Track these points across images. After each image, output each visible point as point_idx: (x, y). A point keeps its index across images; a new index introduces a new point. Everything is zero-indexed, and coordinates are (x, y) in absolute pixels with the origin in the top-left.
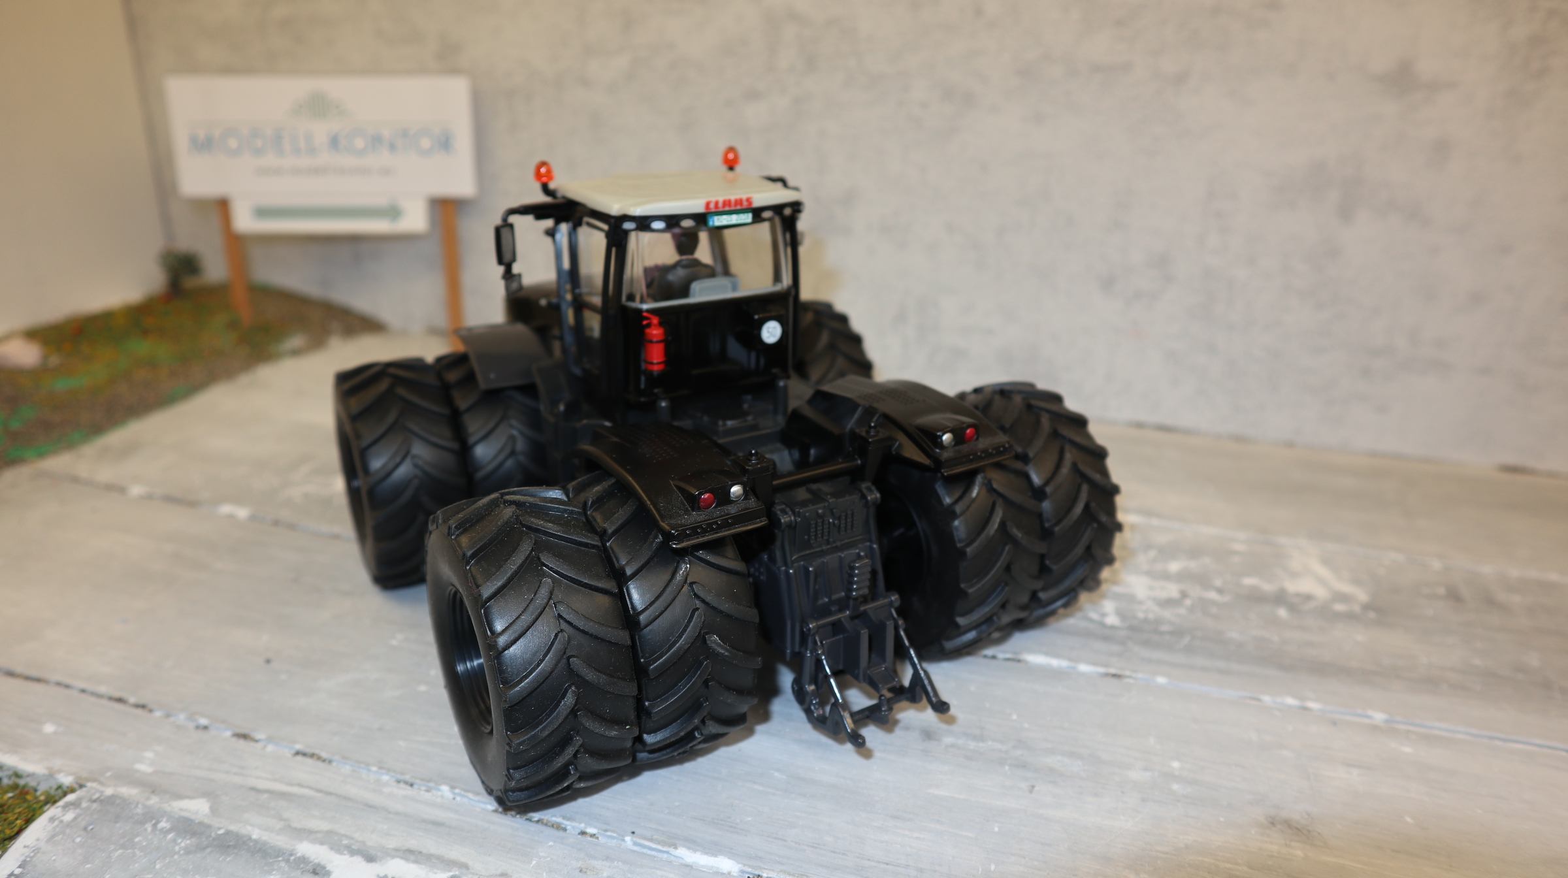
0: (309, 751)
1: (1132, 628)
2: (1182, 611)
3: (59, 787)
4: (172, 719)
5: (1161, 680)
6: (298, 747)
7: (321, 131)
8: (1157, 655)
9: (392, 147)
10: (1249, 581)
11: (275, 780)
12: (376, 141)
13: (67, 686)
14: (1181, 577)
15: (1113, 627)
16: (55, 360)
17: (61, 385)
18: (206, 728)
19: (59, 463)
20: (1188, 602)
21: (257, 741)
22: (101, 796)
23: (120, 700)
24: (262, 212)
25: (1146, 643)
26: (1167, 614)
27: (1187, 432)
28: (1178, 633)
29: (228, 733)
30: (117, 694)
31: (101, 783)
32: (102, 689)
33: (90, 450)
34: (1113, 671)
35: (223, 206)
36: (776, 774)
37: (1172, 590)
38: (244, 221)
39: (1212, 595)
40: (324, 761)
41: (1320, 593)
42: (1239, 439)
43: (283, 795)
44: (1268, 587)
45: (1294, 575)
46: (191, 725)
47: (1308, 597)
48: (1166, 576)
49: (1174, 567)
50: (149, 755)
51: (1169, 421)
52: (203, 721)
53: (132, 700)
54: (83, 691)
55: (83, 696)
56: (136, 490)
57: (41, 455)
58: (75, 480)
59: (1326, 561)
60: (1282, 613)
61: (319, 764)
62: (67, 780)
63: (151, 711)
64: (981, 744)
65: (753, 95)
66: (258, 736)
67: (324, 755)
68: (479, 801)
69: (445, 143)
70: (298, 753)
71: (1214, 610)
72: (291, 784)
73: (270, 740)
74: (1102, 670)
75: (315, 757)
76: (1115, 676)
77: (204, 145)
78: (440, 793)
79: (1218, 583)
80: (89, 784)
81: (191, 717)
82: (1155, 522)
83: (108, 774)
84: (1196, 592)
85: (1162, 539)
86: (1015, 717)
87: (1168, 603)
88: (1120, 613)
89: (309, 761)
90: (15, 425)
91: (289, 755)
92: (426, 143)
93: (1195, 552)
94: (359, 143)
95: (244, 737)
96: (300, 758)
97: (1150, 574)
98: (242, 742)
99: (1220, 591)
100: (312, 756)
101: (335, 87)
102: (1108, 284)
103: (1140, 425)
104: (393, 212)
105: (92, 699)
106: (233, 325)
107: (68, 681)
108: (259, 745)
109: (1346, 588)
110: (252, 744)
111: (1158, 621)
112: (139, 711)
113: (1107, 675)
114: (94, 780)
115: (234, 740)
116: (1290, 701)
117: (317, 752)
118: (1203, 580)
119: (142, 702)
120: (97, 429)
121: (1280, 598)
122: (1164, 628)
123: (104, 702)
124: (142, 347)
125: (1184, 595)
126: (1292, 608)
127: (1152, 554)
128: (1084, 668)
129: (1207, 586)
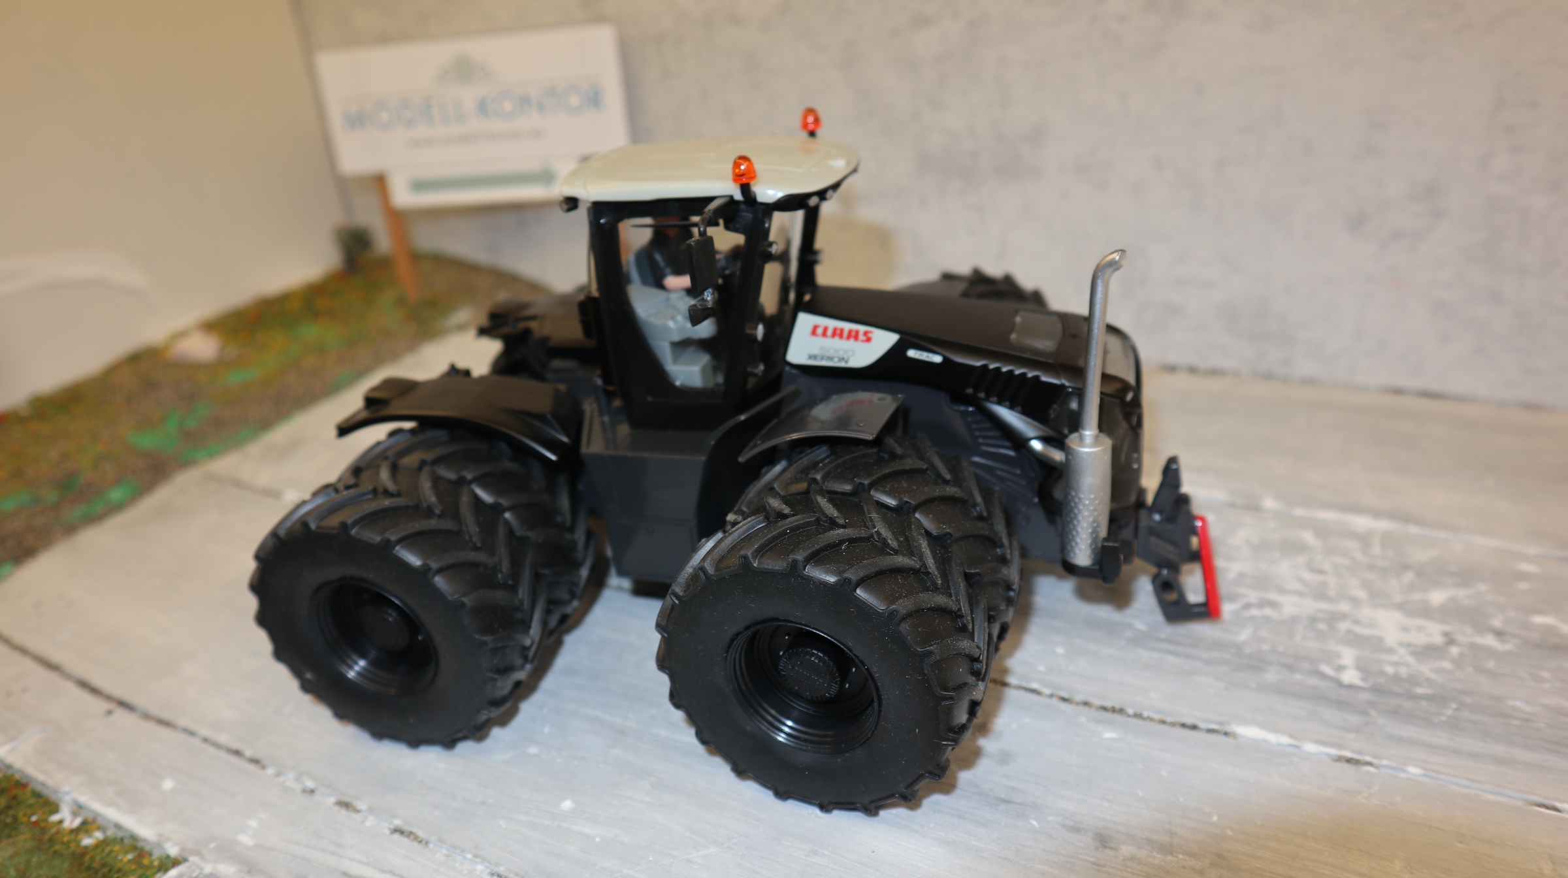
0: (406, 828)
1: (1377, 690)
2: (1447, 665)
4: (281, 779)
5: (1413, 770)
6: (397, 822)
7: (468, 95)
8: (1408, 731)
9: (541, 108)
10: (1542, 620)
11: (368, 864)
12: (524, 102)
13: (191, 733)
14: (1447, 613)
15: (1351, 687)
16: (233, 351)
17: (235, 378)
18: (312, 792)
19: (227, 464)
20: (1455, 651)
21: (358, 811)
22: (200, 874)
23: (237, 753)
24: (419, 186)
25: (1395, 713)
26: (1425, 669)
27: (1460, 399)
28: (1440, 698)
29: (332, 800)
30: (235, 745)
31: (203, 858)
32: (223, 739)
33: (254, 449)
34: (1348, 754)
35: (379, 182)
37: (1434, 633)
38: (403, 197)
39: (1489, 641)
40: (420, 842)
46: (299, 787)
48: (1426, 612)
49: (1437, 597)
50: (253, 823)
51: (1436, 386)
52: (310, 784)
53: (248, 753)
54: (205, 740)
55: (205, 746)
57: (212, 456)
58: (238, 484)
61: (415, 844)
62: (173, 851)
63: (264, 767)
64: (1169, 858)
65: (921, 21)
66: (361, 805)
67: (421, 834)
69: (594, 99)
70: (396, 830)
71: (1490, 664)
72: (383, 871)
73: (371, 810)
74: (1334, 752)
75: (412, 837)
76: (1349, 761)
77: (357, 120)
79: (1497, 623)
80: (193, 859)
81: (298, 779)
82: (1413, 530)
83: (212, 845)
84: (1466, 635)
85: (1421, 555)
87: (1427, 652)
88: (1362, 668)
89: (405, 841)
90: (192, 424)
91: (387, 832)
92: (574, 100)
93: (1466, 576)
94: (508, 106)
95: (345, 805)
96: (397, 836)
97: (1401, 607)
98: (343, 811)
99: (1499, 634)
100: (410, 834)
101: (479, 49)
102: (1357, 222)
103: (1398, 391)
104: (547, 176)
105: (212, 750)
106: (401, 302)
107: (194, 727)
108: (357, 817)
110: (353, 815)
111: (1413, 680)
112: (252, 767)
113: (1340, 759)
114: (198, 853)
115: (336, 808)
117: (414, 830)
118: (1475, 617)
119: (257, 756)
120: (265, 425)
122: (1421, 690)
123: (222, 754)
124: (312, 332)
125: (1451, 641)
127: (1409, 577)
128: (1310, 747)
129: (1482, 627)
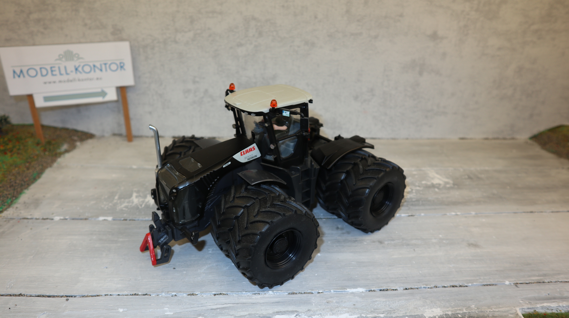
0: (218, 293)
4: (160, 296)
5: (423, 214)
8: (417, 208)
9: (101, 70)
10: (424, 182)
13: (111, 295)
18: (176, 295)
20: (414, 191)
21: (198, 295)
23: (136, 295)
24: (47, 99)
25: (412, 205)
27: (379, 139)
28: (418, 200)
29: (186, 295)
30: (134, 293)
34: (410, 214)
35: (30, 97)
36: (353, 263)
38: (40, 103)
39: (418, 188)
40: (226, 294)
41: (441, 182)
42: (394, 139)
44: (429, 183)
45: (433, 179)
46: (170, 296)
47: (440, 184)
50: (166, 309)
51: (374, 137)
52: (174, 294)
53: (140, 293)
54: (119, 295)
55: (122, 297)
56: (57, 218)
59: (437, 173)
60: (436, 190)
61: (225, 296)
63: (150, 295)
66: (197, 293)
67: (224, 293)
68: (283, 293)
70: (215, 295)
71: (421, 192)
72: (223, 304)
73: (201, 293)
74: (407, 215)
76: (411, 216)
78: (269, 294)
79: (417, 184)
81: (167, 293)
86: (397, 232)
89: (221, 296)
91: (213, 296)
94: (87, 69)
95: (192, 294)
96: (217, 296)
98: (193, 296)
99: (419, 186)
100: (221, 294)
101: (75, 48)
104: (103, 94)
105: (126, 297)
106: (38, 144)
107: (109, 293)
108: (200, 296)
109: (446, 180)
111: (411, 198)
112: (147, 296)
113: (409, 216)
115: (190, 296)
116: (453, 213)
117: (221, 292)
119: (144, 293)
121: (433, 186)
122: (414, 200)
124: (8, 158)
125: (412, 189)
126: (438, 188)
128: (403, 215)
129: (416, 186)
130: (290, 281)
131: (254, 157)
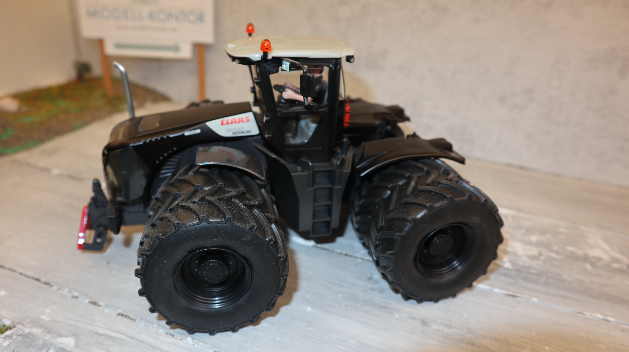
0: (125, 313)
1: (517, 270)
2: (540, 263)
3: (4, 326)
4: (61, 291)
5: (535, 300)
6: (120, 311)
7: (145, 9)
8: (531, 286)
9: (177, 19)
10: (570, 248)
11: (107, 329)
12: (170, 16)
13: (14, 271)
14: (538, 244)
15: (508, 269)
16: (25, 108)
17: (27, 120)
18: (76, 297)
19: (23, 156)
20: (543, 258)
21: (100, 306)
22: (23, 333)
23: (38, 280)
24: (118, 46)
25: (525, 279)
26: (533, 264)
28: (540, 274)
29: (87, 301)
30: (36, 276)
31: (24, 325)
32: (30, 273)
33: (37, 151)
34: (511, 293)
35: (100, 42)
36: (352, 341)
37: (534, 251)
38: (110, 50)
39: (553, 255)
40: (132, 319)
41: (605, 257)
42: (556, 175)
43: (111, 338)
44: (580, 252)
45: (591, 247)
46: (70, 295)
47: (600, 259)
48: (530, 243)
49: (534, 239)
50: (48, 311)
52: (76, 294)
53: (43, 280)
54: (21, 274)
55: (21, 277)
56: (56, 171)
57: (15, 152)
58: (29, 165)
59: (606, 240)
60: (588, 266)
61: (129, 321)
62: (8, 323)
63: (51, 286)
64: (450, 330)
66: (101, 303)
67: (132, 316)
68: (206, 348)
69: (201, 18)
70: (119, 314)
71: (555, 263)
72: (115, 332)
73: (107, 306)
74: (505, 292)
75: (128, 317)
76: (512, 296)
77: (93, 14)
78: (187, 341)
79: (555, 248)
80: (18, 326)
81: (70, 291)
82: (522, 215)
83: (28, 320)
84: (546, 253)
85: (526, 224)
86: (466, 316)
87: (533, 258)
88: (511, 262)
89: (125, 319)
90: (5, 137)
91: (115, 315)
92: (192, 18)
93: (543, 232)
94: (162, 16)
95: (94, 303)
96: (120, 317)
97: (522, 241)
98: (93, 306)
99: (557, 253)
100: (126, 316)
102: (502, 100)
103: (510, 165)
104: (176, 48)
105: (25, 278)
106: (104, 96)
107: (14, 268)
108: (101, 309)
109: (618, 256)
110: (98, 308)
111: (530, 267)
112: (46, 286)
113: (508, 295)
114: (21, 324)
115: (89, 305)
116: (599, 316)
117: (128, 314)
118: (548, 246)
119: (48, 281)
120: (41, 141)
121: (586, 259)
122: (533, 271)
123: (30, 280)
124: (63, 104)
125: (540, 254)
126: (593, 264)
127: (523, 231)
128: (497, 290)
129: (551, 250)
130: (229, 333)
131: (245, 132)
